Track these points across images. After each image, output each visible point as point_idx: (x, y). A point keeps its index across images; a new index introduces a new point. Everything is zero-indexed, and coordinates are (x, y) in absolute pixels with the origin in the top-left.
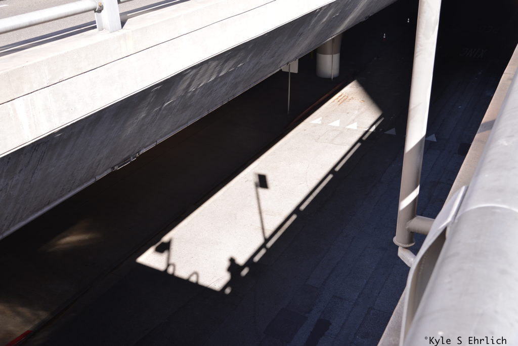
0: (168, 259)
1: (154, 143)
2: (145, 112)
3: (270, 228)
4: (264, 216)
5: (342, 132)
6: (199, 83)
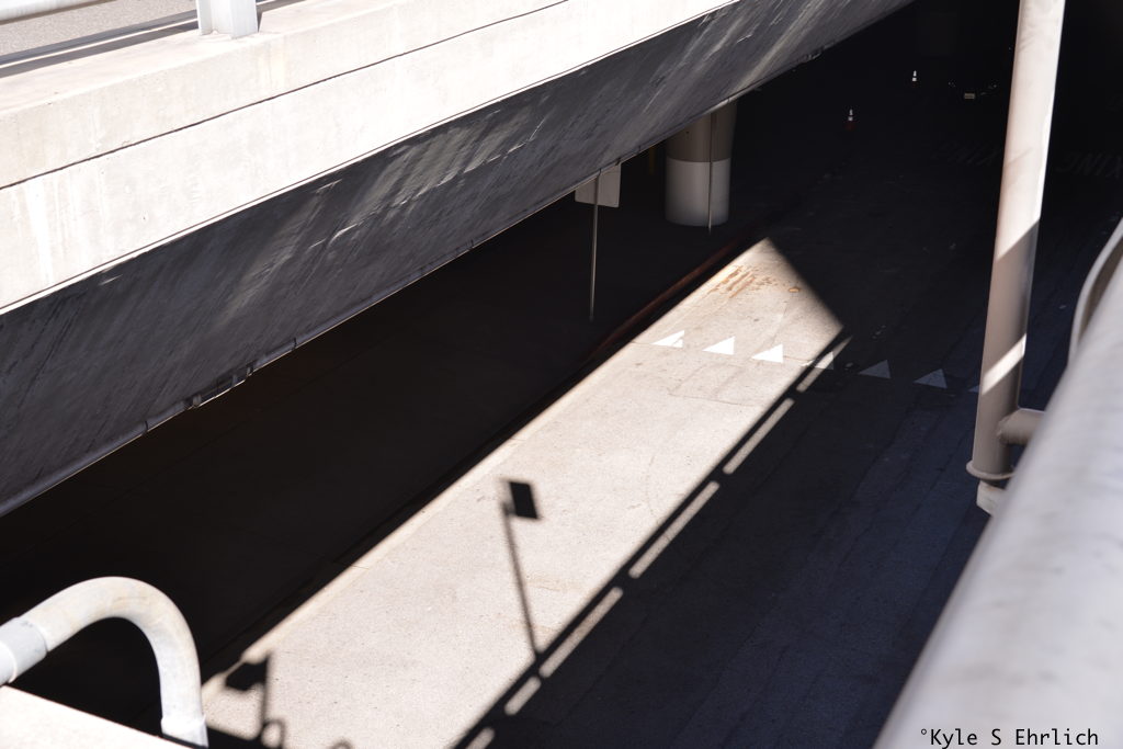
0: (264, 706)
5: (740, 371)
6: (417, 186)
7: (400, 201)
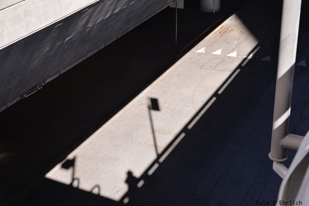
0: (73, 174)
1: (57, 73)
2: (48, 46)
3: (162, 146)
4: (157, 134)
5: (223, 60)
6: (96, 20)
7: (90, 25)
